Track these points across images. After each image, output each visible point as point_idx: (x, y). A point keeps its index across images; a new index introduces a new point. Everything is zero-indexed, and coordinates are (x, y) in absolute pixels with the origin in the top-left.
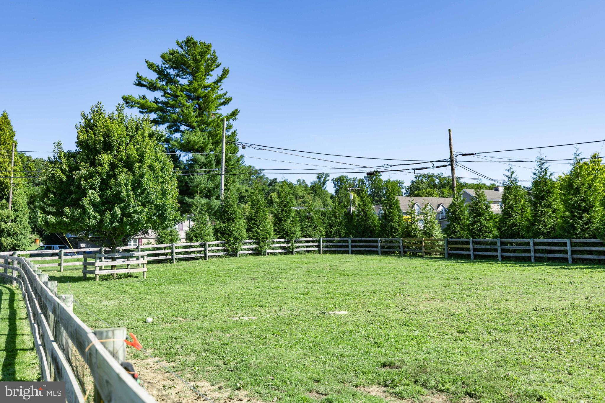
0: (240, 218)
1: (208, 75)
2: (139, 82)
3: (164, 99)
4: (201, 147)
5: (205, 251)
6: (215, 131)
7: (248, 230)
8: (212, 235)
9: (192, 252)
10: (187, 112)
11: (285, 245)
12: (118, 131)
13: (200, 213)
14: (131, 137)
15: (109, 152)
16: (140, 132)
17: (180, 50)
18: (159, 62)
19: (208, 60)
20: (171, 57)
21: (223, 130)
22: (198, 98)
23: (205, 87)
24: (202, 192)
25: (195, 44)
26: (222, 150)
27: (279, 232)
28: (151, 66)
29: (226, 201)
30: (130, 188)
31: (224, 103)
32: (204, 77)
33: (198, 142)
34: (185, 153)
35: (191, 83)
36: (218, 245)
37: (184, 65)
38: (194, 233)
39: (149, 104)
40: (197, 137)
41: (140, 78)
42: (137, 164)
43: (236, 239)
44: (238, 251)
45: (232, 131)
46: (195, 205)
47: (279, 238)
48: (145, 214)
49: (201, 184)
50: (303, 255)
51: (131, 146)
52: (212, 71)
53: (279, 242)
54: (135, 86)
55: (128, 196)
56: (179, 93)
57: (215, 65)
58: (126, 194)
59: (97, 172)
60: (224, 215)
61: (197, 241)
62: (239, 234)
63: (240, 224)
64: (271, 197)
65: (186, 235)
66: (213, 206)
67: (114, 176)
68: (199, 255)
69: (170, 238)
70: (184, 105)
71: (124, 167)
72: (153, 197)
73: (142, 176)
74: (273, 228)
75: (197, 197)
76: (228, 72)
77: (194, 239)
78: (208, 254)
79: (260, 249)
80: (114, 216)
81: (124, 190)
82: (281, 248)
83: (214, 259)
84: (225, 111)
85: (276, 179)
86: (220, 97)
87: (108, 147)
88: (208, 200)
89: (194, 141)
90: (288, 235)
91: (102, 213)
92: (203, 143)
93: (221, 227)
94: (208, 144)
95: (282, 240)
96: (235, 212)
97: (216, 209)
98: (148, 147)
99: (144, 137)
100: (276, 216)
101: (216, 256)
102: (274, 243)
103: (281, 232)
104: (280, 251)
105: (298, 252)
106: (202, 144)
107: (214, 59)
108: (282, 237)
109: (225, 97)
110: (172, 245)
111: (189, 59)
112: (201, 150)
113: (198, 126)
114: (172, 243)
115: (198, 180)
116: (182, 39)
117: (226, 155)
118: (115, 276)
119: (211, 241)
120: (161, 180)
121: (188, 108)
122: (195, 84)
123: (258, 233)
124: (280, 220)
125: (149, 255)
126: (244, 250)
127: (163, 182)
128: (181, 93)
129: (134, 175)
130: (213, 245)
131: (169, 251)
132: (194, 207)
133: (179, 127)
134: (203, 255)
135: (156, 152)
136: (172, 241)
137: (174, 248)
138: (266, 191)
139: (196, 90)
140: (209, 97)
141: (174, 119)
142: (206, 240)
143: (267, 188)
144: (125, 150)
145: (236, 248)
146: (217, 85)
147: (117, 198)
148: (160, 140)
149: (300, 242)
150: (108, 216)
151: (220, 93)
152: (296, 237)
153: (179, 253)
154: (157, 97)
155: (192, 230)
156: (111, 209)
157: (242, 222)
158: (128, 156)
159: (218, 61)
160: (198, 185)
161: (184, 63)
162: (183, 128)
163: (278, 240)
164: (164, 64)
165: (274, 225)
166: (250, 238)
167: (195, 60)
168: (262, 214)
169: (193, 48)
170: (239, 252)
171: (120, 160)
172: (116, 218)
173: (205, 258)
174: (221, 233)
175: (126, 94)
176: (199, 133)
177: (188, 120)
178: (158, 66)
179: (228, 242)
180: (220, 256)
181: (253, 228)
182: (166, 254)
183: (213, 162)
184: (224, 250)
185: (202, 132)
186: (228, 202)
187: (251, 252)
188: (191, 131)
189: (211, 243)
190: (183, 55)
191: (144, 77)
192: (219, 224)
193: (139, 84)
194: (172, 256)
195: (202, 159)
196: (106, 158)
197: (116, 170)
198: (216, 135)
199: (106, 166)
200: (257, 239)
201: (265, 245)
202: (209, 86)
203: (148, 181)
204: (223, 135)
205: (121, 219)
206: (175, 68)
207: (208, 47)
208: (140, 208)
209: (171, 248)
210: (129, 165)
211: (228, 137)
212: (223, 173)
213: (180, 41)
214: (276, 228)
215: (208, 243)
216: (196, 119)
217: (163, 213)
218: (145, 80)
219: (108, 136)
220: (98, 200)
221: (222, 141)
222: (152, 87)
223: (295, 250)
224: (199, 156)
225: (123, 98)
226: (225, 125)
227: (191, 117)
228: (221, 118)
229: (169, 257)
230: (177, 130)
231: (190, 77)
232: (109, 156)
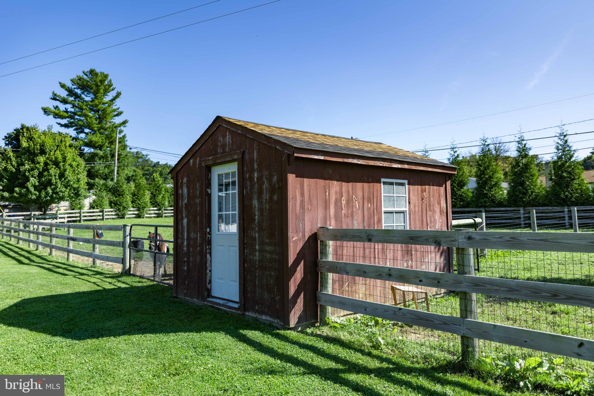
0: (127, 195)
1: (106, 95)
2: (54, 98)
3: (73, 110)
4: (100, 145)
5: (103, 215)
6: (111, 134)
7: (132, 202)
8: (108, 205)
9: (94, 216)
10: (91, 121)
11: (157, 212)
12: (49, 142)
13: (100, 190)
14: (58, 146)
15: (44, 155)
16: (64, 143)
17: (85, 77)
18: (69, 84)
19: (106, 85)
20: (79, 81)
21: (116, 134)
22: (98, 111)
23: (104, 104)
24: (100, 176)
25: (96, 74)
26: (115, 148)
27: (154, 204)
28: (63, 86)
29: (117, 183)
30: (57, 177)
31: (117, 115)
32: (103, 97)
33: (98, 142)
34: (89, 148)
35: (92, 101)
36: (112, 211)
37: (88, 87)
38: (96, 204)
39: (62, 113)
40: (97, 138)
41: (55, 95)
42: (62, 163)
43: (124, 208)
44: (125, 215)
45: (122, 134)
46: (97, 186)
47: (153, 207)
48: (67, 193)
49: (100, 170)
50: (169, 218)
51: (58, 152)
52: (108, 92)
53: (153, 210)
54: (51, 100)
55: (56, 182)
56: (84, 107)
57: (111, 88)
58: (55, 181)
59: (36, 167)
60: (116, 192)
61: (98, 209)
62: (126, 204)
63: (127, 198)
64: (154, 176)
65: (90, 205)
66: (109, 186)
67: (48, 170)
68: (99, 218)
69: (79, 206)
70: (88, 116)
71: (53, 165)
72: (72, 183)
73: (65, 170)
74: (149, 201)
75: (97, 180)
76: (121, 94)
77: (96, 207)
78: (105, 217)
79: (140, 214)
80: (47, 194)
81: (54, 179)
82: (155, 214)
83: (109, 220)
84: (117, 120)
85: (159, 162)
86: (114, 110)
87: (43, 152)
88: (104, 181)
89: (95, 141)
90: (159, 206)
91: (40, 192)
92: (102, 142)
93: (114, 200)
94: (105, 143)
95: (156, 208)
96: (124, 190)
97: (110, 187)
98: (69, 153)
99: (66, 147)
100: (152, 193)
101: (110, 218)
102: (150, 210)
103: (155, 203)
104: (154, 215)
105: (166, 217)
106: (101, 144)
107: (110, 85)
108: (156, 207)
109: (118, 110)
110: (80, 211)
111: (91, 83)
112: (100, 147)
113: (98, 130)
114: (80, 209)
115: (98, 167)
116: (87, 70)
117: (118, 151)
118: (46, 229)
119: (107, 209)
120: (77, 172)
121: (91, 118)
122: (96, 102)
123: (139, 204)
124: (154, 196)
125: (68, 217)
126: (130, 214)
127: (78, 174)
128: (86, 107)
129: (60, 170)
130: (109, 212)
131: (78, 215)
132: (96, 187)
133: (84, 129)
134: (101, 218)
135: (73, 156)
136: (80, 208)
137: (82, 213)
138: (151, 171)
139: (97, 106)
140: (106, 111)
141: (80, 125)
142: (103, 208)
143: (152, 169)
144: (54, 154)
145: (124, 214)
146: (112, 102)
147: (49, 183)
148: (76, 148)
149: (167, 210)
150: (43, 194)
151: (114, 107)
152: (165, 207)
153: (85, 216)
154: (67, 108)
155: (94, 201)
156: (45, 189)
157: (128, 197)
158: (56, 158)
159: (114, 86)
160: (98, 171)
161: (88, 86)
162: (87, 130)
163: (153, 209)
164: (73, 85)
165: (151, 199)
166: (134, 207)
167: (97, 85)
168: (142, 192)
169: (95, 77)
170: (127, 216)
171: (51, 161)
172: (48, 195)
173: (103, 219)
174: (114, 204)
175: (45, 106)
176: (99, 135)
177: (91, 126)
178: (68, 87)
179: (119, 209)
180: (113, 219)
181: (136, 201)
182: (76, 217)
183: (109, 155)
184: (116, 215)
185: (101, 134)
186: (119, 184)
187: (134, 216)
188: (93, 134)
189: (107, 210)
190: (88, 81)
191: (58, 94)
192: (113, 198)
193: (54, 99)
194: (81, 218)
195: (101, 153)
196: (41, 159)
197: (48, 166)
198: (111, 137)
199: (42, 164)
200: (138, 208)
201: (144, 212)
202: (106, 103)
203: (69, 173)
204: (116, 138)
205: (52, 195)
206: (81, 89)
207: (106, 76)
208: (64, 189)
209: (80, 213)
210: (56, 164)
211: (120, 138)
212: (116, 165)
213: (86, 71)
214: (152, 201)
215: (105, 210)
216: (97, 126)
217: (78, 192)
218: (59, 96)
219: (43, 146)
220: (37, 184)
221: (116, 141)
222: (64, 101)
223: (164, 215)
224: (99, 151)
225: (42, 108)
226: (118, 131)
227: (93, 124)
228: (115, 125)
229: (78, 219)
230: (82, 132)
231: (93, 96)
232: (44, 157)
